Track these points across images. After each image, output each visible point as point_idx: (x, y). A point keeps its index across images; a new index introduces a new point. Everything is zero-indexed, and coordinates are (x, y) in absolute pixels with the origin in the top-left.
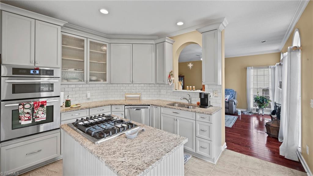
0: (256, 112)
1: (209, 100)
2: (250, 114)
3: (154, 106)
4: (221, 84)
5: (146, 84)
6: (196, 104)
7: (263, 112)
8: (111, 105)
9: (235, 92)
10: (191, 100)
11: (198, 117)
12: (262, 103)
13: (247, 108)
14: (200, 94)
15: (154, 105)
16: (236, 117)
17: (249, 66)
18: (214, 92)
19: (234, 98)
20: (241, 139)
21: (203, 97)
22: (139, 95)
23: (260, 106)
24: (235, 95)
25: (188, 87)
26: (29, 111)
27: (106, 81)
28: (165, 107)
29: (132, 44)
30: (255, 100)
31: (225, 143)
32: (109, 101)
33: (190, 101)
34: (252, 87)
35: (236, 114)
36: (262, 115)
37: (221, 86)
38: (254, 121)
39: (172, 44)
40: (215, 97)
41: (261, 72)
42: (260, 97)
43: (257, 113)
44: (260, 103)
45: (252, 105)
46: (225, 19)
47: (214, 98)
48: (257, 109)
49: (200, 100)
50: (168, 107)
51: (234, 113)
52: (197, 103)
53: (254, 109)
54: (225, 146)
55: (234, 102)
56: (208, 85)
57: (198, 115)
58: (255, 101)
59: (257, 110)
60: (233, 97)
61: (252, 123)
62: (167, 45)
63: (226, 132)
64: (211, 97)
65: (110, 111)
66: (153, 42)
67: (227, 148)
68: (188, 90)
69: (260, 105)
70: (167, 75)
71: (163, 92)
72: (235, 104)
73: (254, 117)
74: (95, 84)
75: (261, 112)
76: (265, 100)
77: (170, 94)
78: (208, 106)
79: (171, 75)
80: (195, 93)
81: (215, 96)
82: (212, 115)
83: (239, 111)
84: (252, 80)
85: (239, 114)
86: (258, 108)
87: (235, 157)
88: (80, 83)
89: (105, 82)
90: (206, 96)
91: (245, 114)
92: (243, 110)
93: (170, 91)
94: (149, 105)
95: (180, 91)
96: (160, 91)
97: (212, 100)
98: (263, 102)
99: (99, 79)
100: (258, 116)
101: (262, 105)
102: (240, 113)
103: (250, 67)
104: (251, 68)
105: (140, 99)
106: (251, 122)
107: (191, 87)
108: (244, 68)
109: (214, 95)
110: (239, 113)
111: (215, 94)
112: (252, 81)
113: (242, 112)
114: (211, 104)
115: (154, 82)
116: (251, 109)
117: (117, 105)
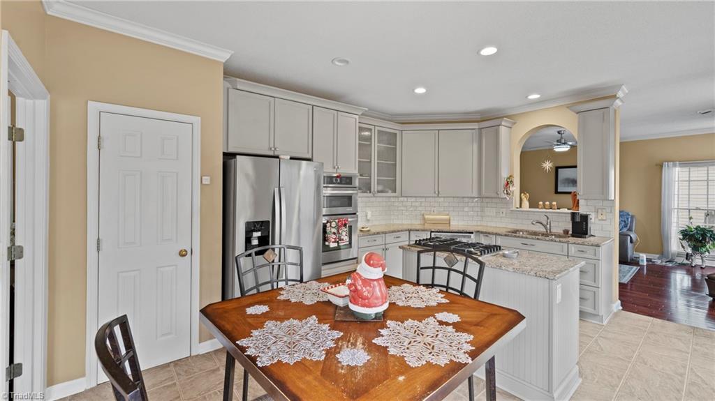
0: (686, 262)
1: (590, 225)
2: (671, 265)
3: (481, 235)
4: (613, 198)
5: (458, 197)
6: (562, 232)
7: (702, 260)
8: (410, 231)
9: (632, 217)
10: (550, 226)
11: (573, 251)
12: (701, 242)
13: (662, 252)
14: (573, 215)
15: (482, 232)
16: (635, 269)
17: (668, 162)
18: (598, 212)
19: (629, 230)
20: (651, 300)
21: (578, 219)
22: (447, 217)
23: (695, 249)
24: (632, 222)
25: (541, 203)
26: (335, 231)
27: (395, 192)
28: (506, 235)
29: (439, 130)
30: (683, 235)
31: (619, 301)
32: (393, 225)
33: (548, 226)
34: (676, 207)
35: (635, 262)
36: (702, 268)
37: (613, 201)
38: (680, 280)
39: (511, 128)
40: (600, 220)
41: (699, 173)
42: (696, 229)
43: (688, 262)
44: (697, 240)
45: (676, 245)
46: (623, 87)
47: (597, 221)
48: (687, 254)
49: (571, 226)
50: (511, 236)
51: (629, 260)
52: (564, 231)
53: (679, 255)
54: (617, 306)
55: (631, 238)
56: (585, 199)
57: (573, 248)
58: (681, 237)
59: (688, 256)
60: (626, 226)
61: (675, 285)
62: (503, 130)
63: (620, 291)
64: (593, 220)
65: (408, 239)
66: (476, 126)
67: (623, 310)
68: (542, 208)
69: (695, 246)
70: (504, 182)
71: (490, 211)
72: (631, 241)
73: (678, 272)
74: (383, 197)
75: (697, 261)
76: (709, 235)
77: (504, 215)
78: (587, 234)
79: (509, 183)
80: (559, 213)
81: (600, 218)
82: (599, 246)
83: (643, 258)
84: (676, 190)
85: (641, 263)
86: (689, 251)
87: (639, 320)
88: (365, 194)
89: (394, 194)
90: (585, 218)
91: (658, 264)
92: (651, 256)
93: (504, 210)
94: (472, 233)
95: (525, 210)
96: (482, 211)
97: (594, 225)
98: (704, 239)
99: (387, 190)
100: (690, 270)
101: (700, 244)
102: (645, 260)
103: (671, 164)
104: (675, 166)
105: (450, 223)
106: (672, 281)
107: (547, 203)
108: (657, 165)
109: (597, 217)
110: (643, 261)
111: (600, 215)
112: (676, 193)
113: (648, 260)
114: (592, 233)
115: (475, 194)
116: (673, 255)
117: (418, 230)
